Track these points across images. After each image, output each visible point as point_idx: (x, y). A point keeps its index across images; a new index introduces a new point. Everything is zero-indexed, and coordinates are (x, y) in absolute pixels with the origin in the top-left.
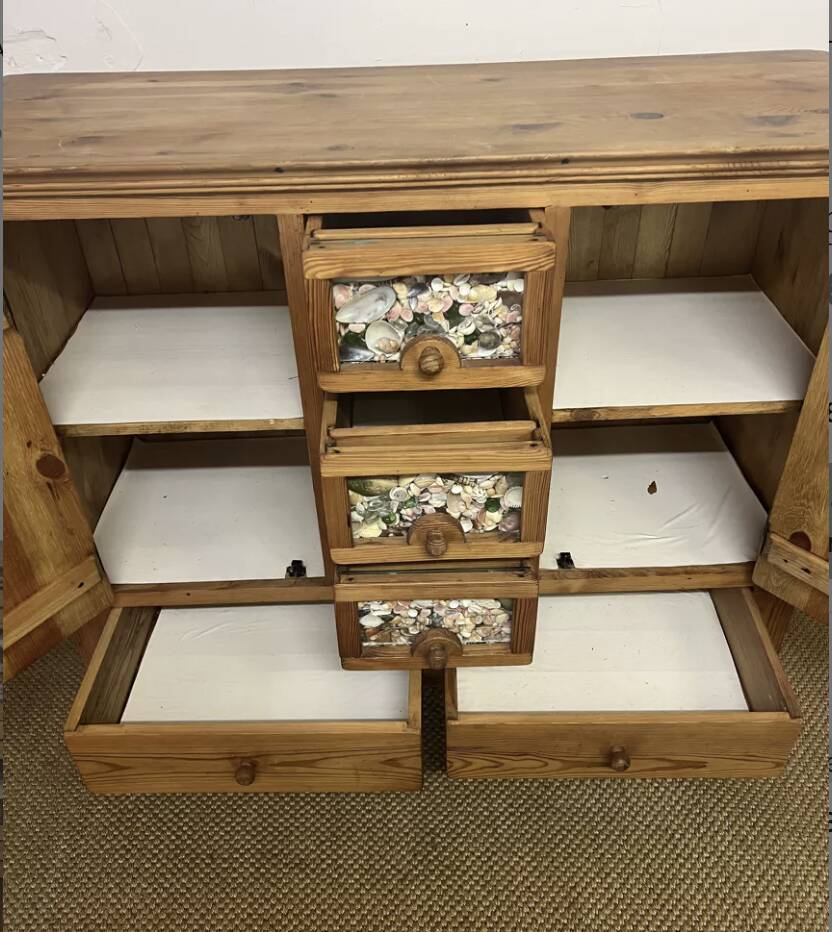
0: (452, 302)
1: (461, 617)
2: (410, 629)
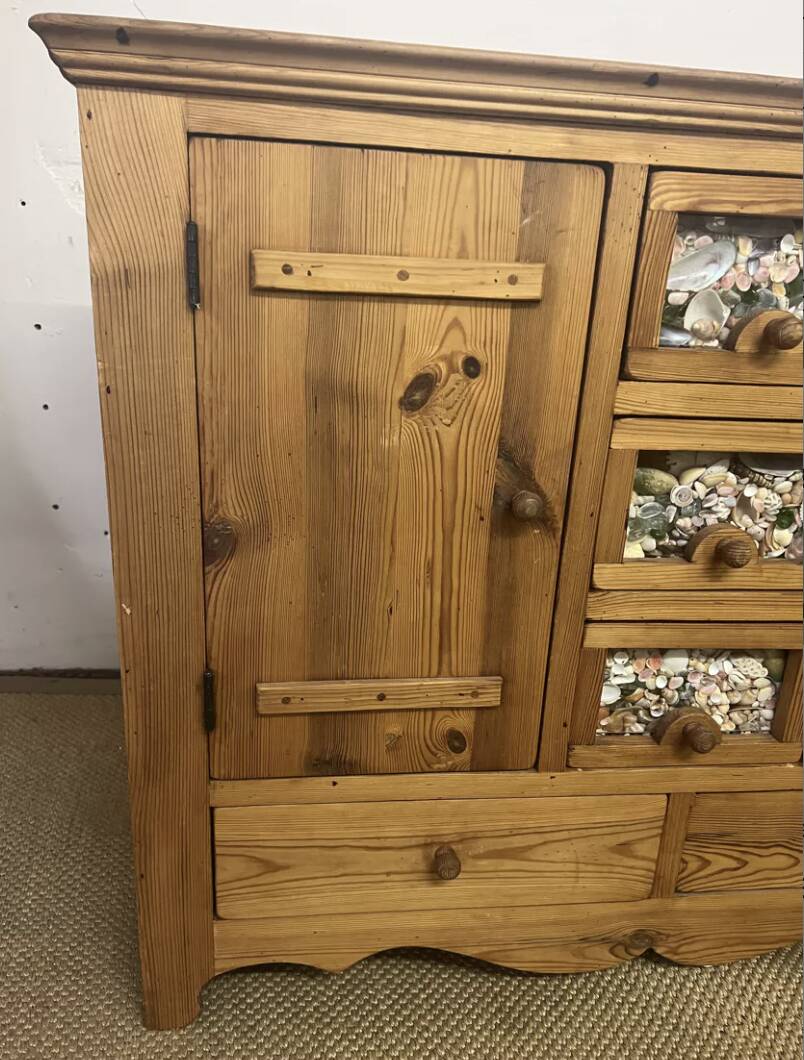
0: (798, 270)
1: (718, 690)
2: (653, 709)
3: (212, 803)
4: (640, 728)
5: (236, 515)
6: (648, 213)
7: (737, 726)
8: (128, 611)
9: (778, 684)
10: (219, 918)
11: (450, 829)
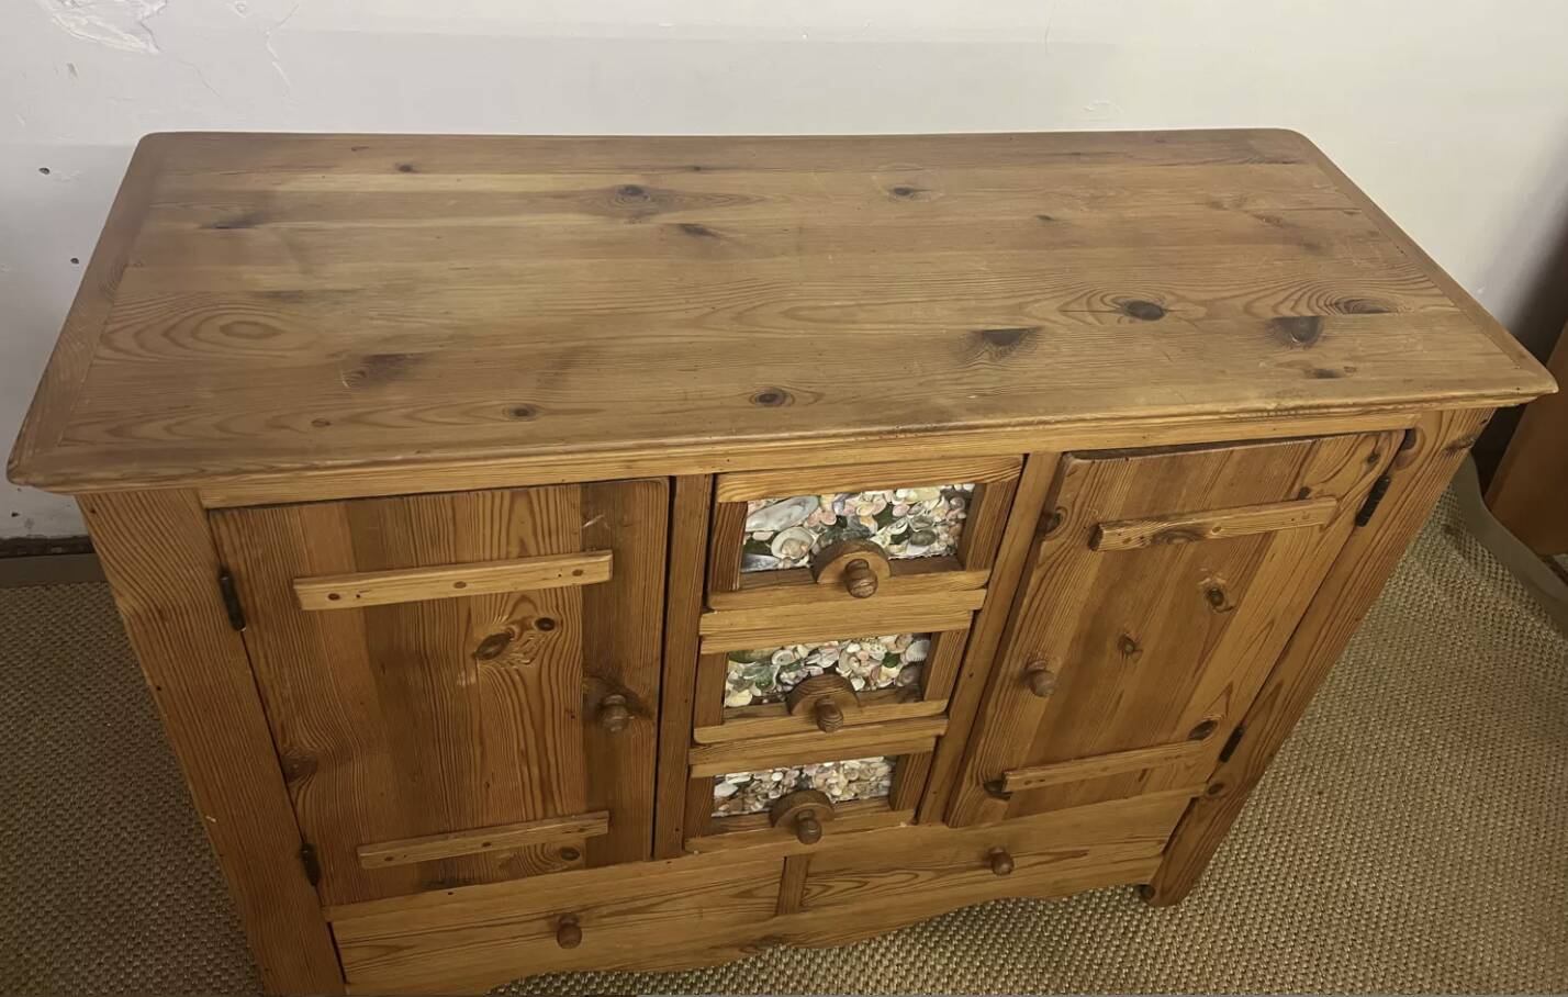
0: (885, 504)
1: (835, 775)
2: (770, 794)
3: (329, 920)
4: (759, 807)
5: (312, 747)
6: (717, 505)
7: (856, 795)
8: (214, 820)
9: (894, 764)
10: (349, 983)
11: (571, 905)
